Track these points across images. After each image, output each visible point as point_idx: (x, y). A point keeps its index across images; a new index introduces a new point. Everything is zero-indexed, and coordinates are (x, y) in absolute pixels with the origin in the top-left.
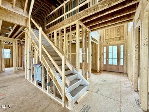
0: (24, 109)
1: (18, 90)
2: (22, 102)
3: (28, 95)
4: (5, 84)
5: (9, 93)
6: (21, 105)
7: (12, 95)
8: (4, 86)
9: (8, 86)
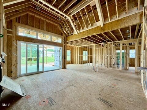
0: (116, 105)
1: (125, 88)
2: (119, 99)
3: (128, 99)
4: (121, 79)
5: (118, 87)
6: (117, 100)
7: (119, 89)
8: (119, 80)
9: (121, 81)
